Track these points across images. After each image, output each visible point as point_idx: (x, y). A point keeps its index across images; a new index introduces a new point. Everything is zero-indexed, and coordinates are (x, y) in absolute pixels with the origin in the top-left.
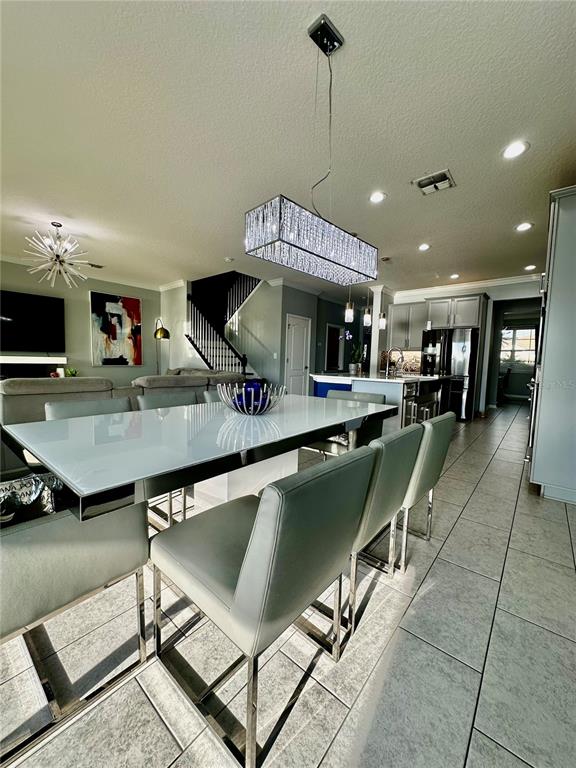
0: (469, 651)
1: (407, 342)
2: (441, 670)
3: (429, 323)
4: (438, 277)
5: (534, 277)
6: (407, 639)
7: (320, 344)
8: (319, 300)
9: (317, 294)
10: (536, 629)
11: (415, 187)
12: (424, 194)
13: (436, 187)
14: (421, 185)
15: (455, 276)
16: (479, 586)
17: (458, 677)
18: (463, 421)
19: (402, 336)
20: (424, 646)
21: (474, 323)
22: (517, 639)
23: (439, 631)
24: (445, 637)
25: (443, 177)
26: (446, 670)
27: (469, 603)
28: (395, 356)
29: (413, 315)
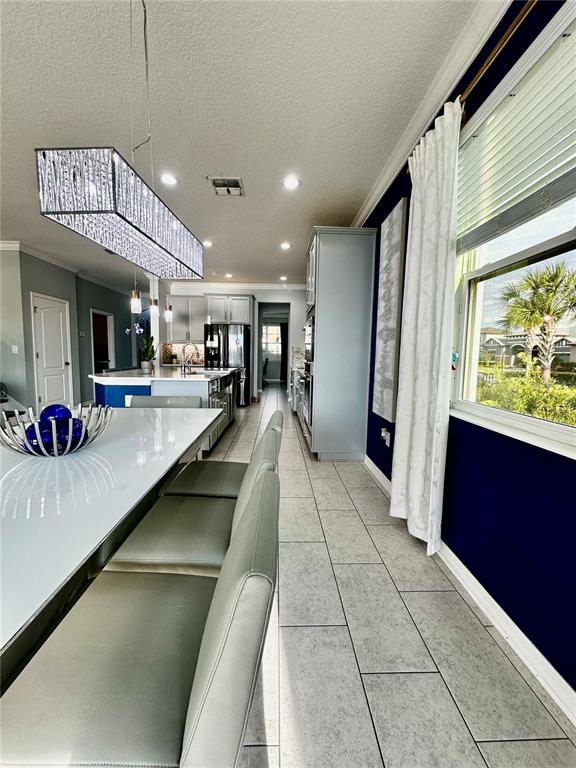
0: (332, 612)
1: (188, 334)
2: (324, 643)
3: (209, 317)
4: (214, 274)
5: (285, 286)
6: (291, 634)
7: (83, 334)
8: (77, 278)
9: (75, 271)
10: (358, 567)
11: (210, 184)
12: (217, 193)
13: (229, 191)
14: (216, 184)
15: (229, 276)
16: (315, 552)
17: (336, 640)
18: (243, 406)
19: (183, 328)
20: (305, 631)
21: (246, 320)
22: (352, 581)
23: (308, 609)
24: (314, 612)
25: (236, 184)
26: (327, 640)
27: (315, 571)
28: (176, 349)
29: (192, 309)
